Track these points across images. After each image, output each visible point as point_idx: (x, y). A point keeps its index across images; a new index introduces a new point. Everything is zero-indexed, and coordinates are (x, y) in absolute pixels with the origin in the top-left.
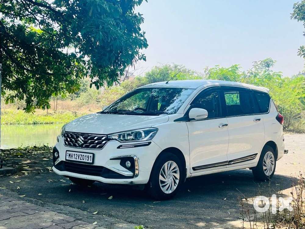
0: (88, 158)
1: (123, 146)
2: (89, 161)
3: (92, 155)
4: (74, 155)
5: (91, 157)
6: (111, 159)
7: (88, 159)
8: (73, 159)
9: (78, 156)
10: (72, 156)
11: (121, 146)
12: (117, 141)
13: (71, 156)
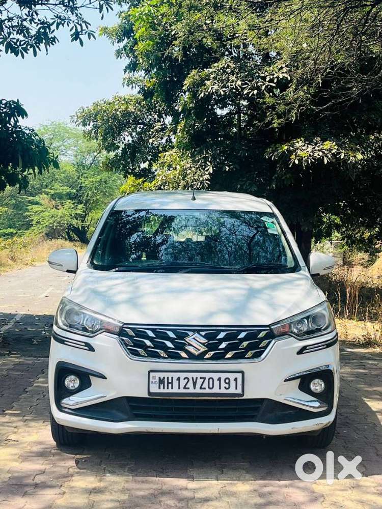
0: (229, 383)
1: (308, 348)
2: (232, 390)
3: (239, 376)
4: (179, 379)
5: (236, 380)
6: (286, 381)
7: (227, 386)
8: (176, 390)
9: (191, 382)
10: (172, 383)
11: (304, 348)
12: (292, 338)
13: (168, 383)
